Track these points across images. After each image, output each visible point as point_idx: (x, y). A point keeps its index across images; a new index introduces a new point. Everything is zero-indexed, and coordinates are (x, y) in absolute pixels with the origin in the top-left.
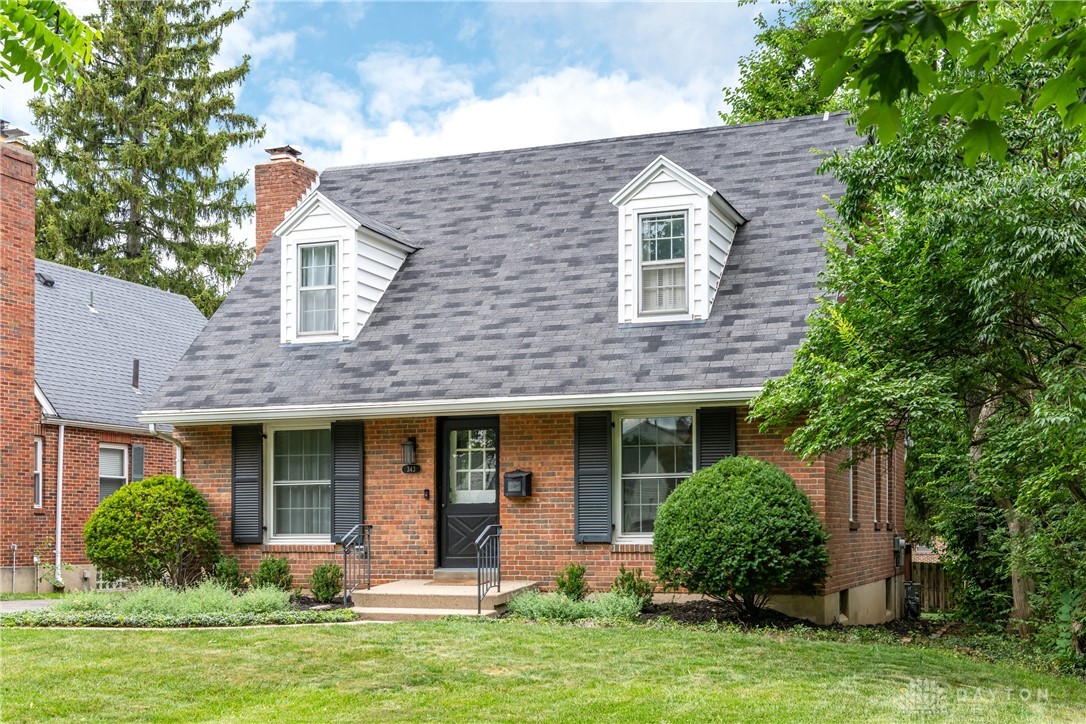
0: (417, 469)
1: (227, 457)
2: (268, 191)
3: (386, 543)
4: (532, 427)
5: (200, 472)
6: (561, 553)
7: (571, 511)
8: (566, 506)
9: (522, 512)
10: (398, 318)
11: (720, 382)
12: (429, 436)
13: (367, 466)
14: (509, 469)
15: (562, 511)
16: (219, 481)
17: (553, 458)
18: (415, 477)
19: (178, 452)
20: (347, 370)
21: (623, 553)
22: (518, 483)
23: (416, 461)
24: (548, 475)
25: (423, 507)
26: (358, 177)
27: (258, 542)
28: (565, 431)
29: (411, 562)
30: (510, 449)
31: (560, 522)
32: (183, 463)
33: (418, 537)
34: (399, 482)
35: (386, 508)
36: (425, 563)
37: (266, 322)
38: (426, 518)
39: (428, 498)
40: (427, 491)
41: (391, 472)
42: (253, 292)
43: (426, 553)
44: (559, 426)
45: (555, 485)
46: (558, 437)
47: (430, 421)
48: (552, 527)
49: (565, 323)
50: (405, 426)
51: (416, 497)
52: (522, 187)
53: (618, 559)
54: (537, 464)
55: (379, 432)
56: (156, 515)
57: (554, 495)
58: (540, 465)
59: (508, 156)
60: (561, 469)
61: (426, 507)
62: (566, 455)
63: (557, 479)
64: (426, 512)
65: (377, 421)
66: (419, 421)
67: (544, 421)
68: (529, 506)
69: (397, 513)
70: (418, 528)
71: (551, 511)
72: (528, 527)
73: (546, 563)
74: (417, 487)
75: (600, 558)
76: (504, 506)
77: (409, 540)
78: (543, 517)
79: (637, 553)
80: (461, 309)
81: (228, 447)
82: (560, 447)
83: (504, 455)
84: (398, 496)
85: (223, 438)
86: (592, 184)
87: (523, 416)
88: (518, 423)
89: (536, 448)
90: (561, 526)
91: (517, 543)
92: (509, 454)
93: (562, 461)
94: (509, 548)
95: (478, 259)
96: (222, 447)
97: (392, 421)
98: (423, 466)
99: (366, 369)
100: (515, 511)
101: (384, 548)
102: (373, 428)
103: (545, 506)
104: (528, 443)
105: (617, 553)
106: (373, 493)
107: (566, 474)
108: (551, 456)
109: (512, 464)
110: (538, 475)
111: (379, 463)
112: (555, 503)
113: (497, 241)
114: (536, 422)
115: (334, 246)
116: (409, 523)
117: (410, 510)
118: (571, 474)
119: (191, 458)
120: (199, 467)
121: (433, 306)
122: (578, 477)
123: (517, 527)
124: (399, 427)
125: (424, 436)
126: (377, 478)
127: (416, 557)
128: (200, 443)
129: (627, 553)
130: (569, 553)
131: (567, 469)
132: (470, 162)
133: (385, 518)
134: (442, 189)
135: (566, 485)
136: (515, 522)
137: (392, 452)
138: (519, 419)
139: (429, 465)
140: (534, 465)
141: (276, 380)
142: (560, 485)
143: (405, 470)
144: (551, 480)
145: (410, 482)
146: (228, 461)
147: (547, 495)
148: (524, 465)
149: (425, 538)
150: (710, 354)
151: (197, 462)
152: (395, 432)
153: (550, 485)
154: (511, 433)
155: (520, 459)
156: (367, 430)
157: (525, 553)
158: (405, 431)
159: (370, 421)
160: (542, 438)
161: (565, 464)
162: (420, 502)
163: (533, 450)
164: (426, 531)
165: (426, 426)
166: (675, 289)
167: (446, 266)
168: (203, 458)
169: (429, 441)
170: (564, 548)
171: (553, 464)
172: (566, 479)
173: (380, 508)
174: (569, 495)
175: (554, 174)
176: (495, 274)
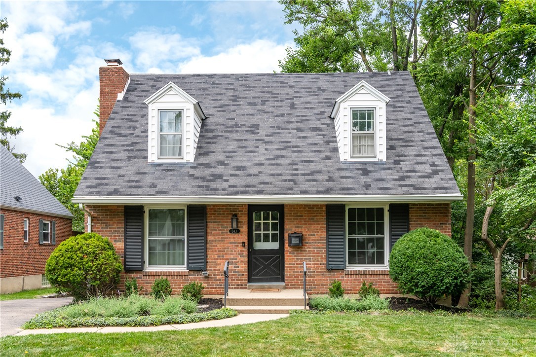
0: (238, 231)
1: (121, 223)
2: (108, 81)
3: (219, 270)
4: (303, 211)
5: (103, 231)
6: (319, 275)
7: (324, 253)
8: (321, 251)
9: (297, 254)
10: (214, 152)
11: (411, 192)
12: (245, 214)
13: (208, 229)
14: (290, 232)
15: (319, 253)
16: (115, 236)
17: (314, 227)
18: (236, 236)
19: (89, 219)
20: (197, 178)
21: (351, 274)
22: (298, 239)
23: (237, 227)
24: (311, 235)
25: (241, 251)
26: (152, 79)
27: (140, 270)
28: (320, 213)
29: (234, 280)
30: (290, 222)
31: (318, 259)
32: (92, 226)
33: (238, 267)
34: (227, 238)
35: (219, 251)
36: (243, 280)
37: (132, 150)
38: (243, 257)
39: (244, 246)
40: (244, 243)
41: (223, 233)
42: (116, 134)
43: (243, 275)
44: (317, 211)
45: (315, 240)
46: (317, 216)
47: (245, 206)
48: (314, 261)
49: (311, 159)
50: (231, 209)
51: (237, 246)
52: (250, 92)
53: (348, 277)
54: (305, 230)
55: (215, 211)
56: (96, 256)
57: (314, 245)
58: (307, 230)
59: (234, 77)
60: (318, 232)
61: (243, 251)
62: (321, 225)
63: (316, 237)
64: (243, 254)
65: (214, 206)
66: (239, 206)
67: (309, 208)
68: (301, 251)
69: (226, 254)
70: (238, 262)
71: (313, 253)
72: (300, 261)
73: (310, 280)
74: (238, 241)
75: (339, 277)
76: (287, 251)
77: (233, 268)
78: (308, 256)
79: (358, 274)
80: (248, 149)
81: (121, 217)
82: (318, 221)
83: (287, 224)
84: (227, 245)
85: (118, 212)
86: (288, 94)
87: (297, 205)
88: (294, 208)
89: (305, 221)
90: (318, 261)
91: (295, 269)
92: (290, 224)
93: (319, 228)
94: (290, 272)
95: (244, 125)
96: (118, 217)
97: (223, 206)
98: (241, 230)
99: (208, 178)
100: (293, 254)
101: (218, 272)
102: (212, 209)
103: (310, 251)
104: (300, 219)
105: (348, 274)
106: (211, 243)
107: (321, 235)
108: (313, 226)
109: (292, 230)
110: (306, 235)
111: (215, 228)
112: (315, 250)
113: (250, 117)
114: (304, 208)
115: (181, 112)
116: (233, 259)
117: (234, 252)
118: (324, 235)
119: (96, 223)
120: (102, 228)
121: (231, 147)
122: (328, 236)
123: (295, 261)
124: (228, 209)
125: (241, 214)
126: (214, 235)
127: (237, 277)
128: (103, 215)
129: (353, 274)
130: (323, 275)
131: (322, 232)
132: (213, 78)
133: (219, 257)
134: (204, 90)
135: (321, 240)
136: (293, 259)
137: (223, 222)
138: (295, 207)
139: (244, 229)
140: (304, 230)
141: (156, 182)
142: (318, 240)
143: (231, 231)
144: (313, 238)
145: (234, 238)
146: (122, 225)
147: (311, 245)
148: (298, 230)
149: (242, 267)
150: (397, 178)
151: (101, 226)
152: (225, 211)
153: (312, 240)
154: (291, 214)
155: (296, 227)
156: (208, 210)
157: (299, 275)
158: (231, 212)
159: (209, 206)
160: (308, 216)
161: (320, 230)
162: (240, 248)
163: (303, 222)
164: (243, 263)
165: (243, 209)
166: (367, 145)
167: (227, 127)
168: (104, 223)
169: (245, 217)
170: (320, 272)
171: (314, 230)
172: (321, 237)
173: (216, 251)
174: (323, 245)
175: (264, 87)
176: (258, 133)
